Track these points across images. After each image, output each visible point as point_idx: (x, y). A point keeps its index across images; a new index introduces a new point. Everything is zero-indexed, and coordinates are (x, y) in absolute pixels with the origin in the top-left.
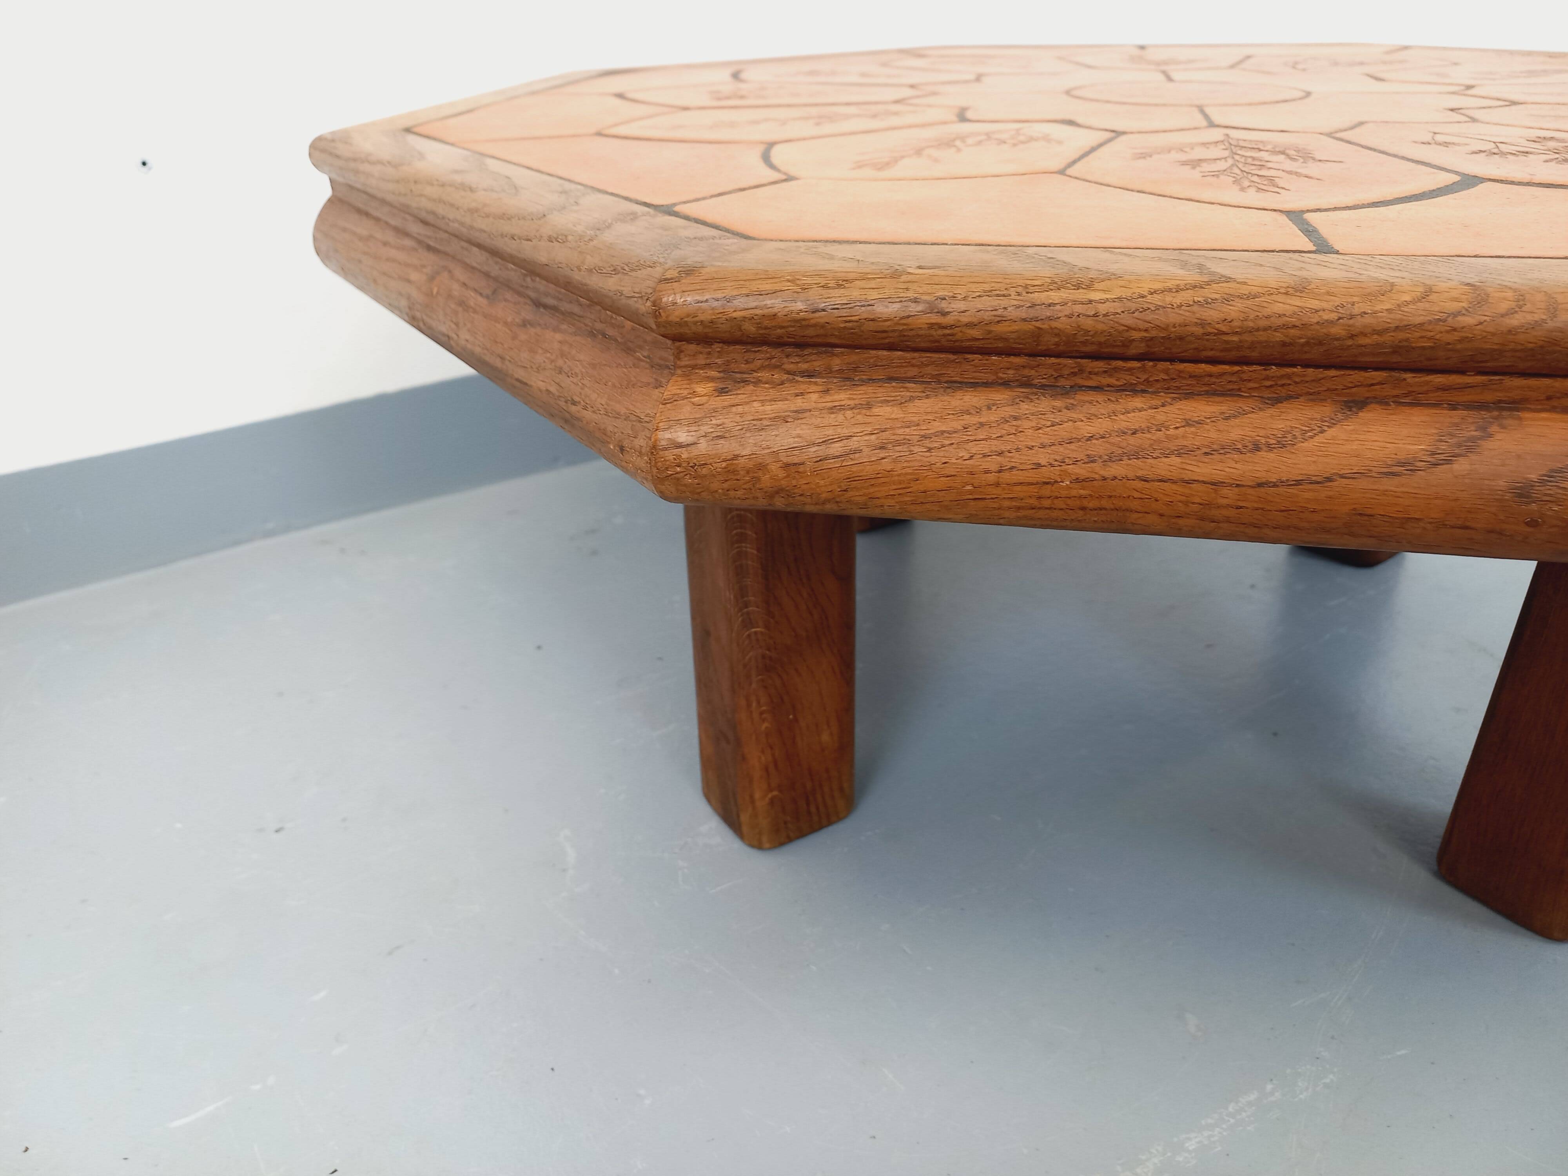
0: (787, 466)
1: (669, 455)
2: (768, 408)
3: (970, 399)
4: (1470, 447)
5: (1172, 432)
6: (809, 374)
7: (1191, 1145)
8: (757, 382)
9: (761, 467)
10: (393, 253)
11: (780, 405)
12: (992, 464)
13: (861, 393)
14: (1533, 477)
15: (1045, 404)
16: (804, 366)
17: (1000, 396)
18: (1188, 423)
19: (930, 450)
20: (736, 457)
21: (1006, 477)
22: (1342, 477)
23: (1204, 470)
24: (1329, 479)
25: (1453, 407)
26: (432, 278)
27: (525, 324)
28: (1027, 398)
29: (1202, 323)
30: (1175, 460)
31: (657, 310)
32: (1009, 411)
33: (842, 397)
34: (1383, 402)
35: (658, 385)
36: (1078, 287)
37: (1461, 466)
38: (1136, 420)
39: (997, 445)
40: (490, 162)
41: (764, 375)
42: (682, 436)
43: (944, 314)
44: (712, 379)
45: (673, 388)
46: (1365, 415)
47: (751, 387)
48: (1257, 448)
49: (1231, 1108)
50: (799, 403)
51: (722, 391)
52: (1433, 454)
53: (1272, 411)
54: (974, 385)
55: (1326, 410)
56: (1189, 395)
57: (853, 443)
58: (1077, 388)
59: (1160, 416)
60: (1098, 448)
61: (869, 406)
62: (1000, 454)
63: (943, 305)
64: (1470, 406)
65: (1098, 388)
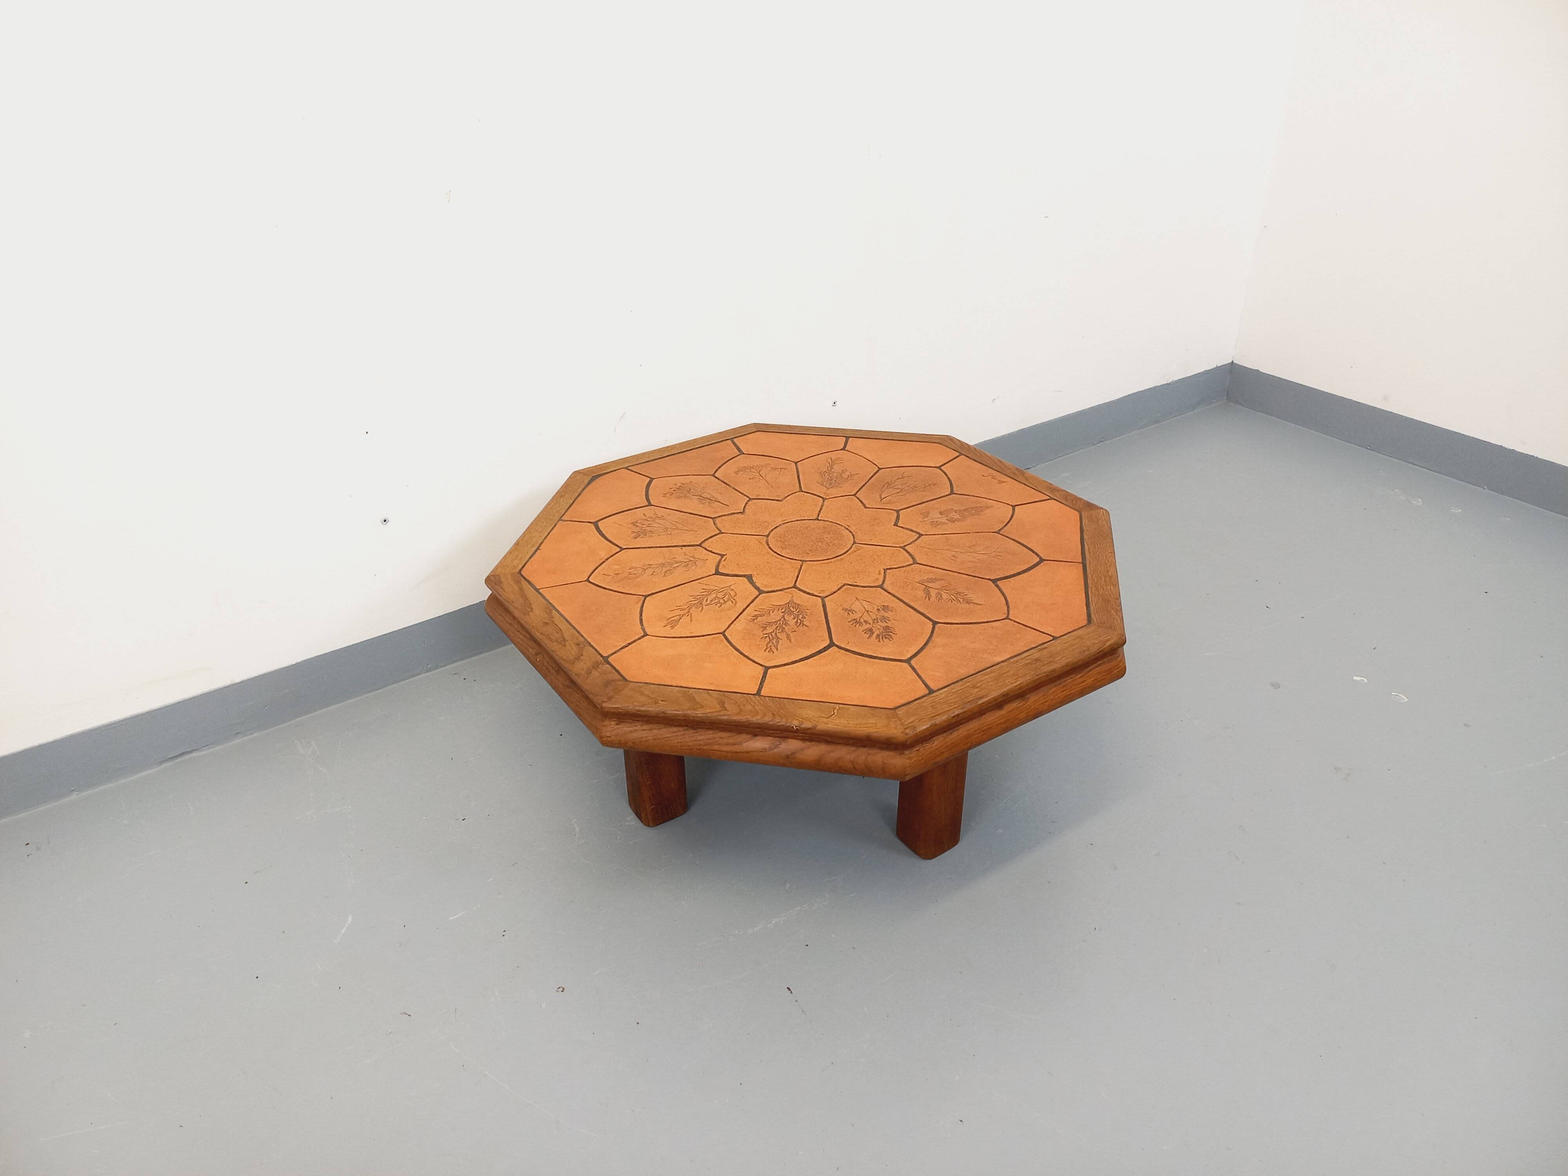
0: (633, 743)
1: (605, 739)
2: (628, 729)
3: (675, 729)
4: (777, 746)
5: (717, 740)
6: (639, 721)
7: (774, 922)
8: (626, 722)
9: (627, 742)
10: (521, 636)
11: (632, 728)
12: (679, 744)
13: (650, 726)
14: (789, 753)
15: (691, 731)
16: (636, 719)
17: (681, 729)
18: (721, 738)
19: (665, 741)
20: (621, 740)
21: (683, 748)
22: (752, 752)
23: (724, 748)
24: (749, 752)
25: (776, 737)
26: (537, 654)
27: (568, 687)
28: (687, 730)
29: (719, 720)
30: (718, 746)
31: (602, 707)
32: (683, 733)
33: (645, 727)
34: (762, 735)
35: (602, 721)
36: (694, 710)
37: (775, 750)
38: (710, 736)
39: (680, 740)
40: (554, 612)
41: (628, 720)
42: (608, 735)
43: (665, 714)
44: (615, 721)
45: (606, 723)
46: (757, 738)
47: (624, 724)
48: (735, 744)
49: (790, 912)
50: (636, 728)
51: (617, 724)
52: (770, 747)
53: (739, 736)
54: (676, 726)
55: (749, 736)
56: (721, 731)
57: (648, 738)
58: (698, 728)
59: (715, 736)
60: (701, 742)
61: (651, 730)
62: (681, 742)
63: (665, 712)
64: (779, 737)
65: (702, 728)
